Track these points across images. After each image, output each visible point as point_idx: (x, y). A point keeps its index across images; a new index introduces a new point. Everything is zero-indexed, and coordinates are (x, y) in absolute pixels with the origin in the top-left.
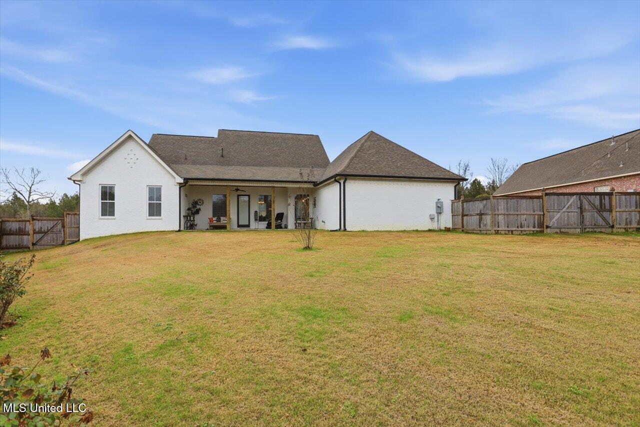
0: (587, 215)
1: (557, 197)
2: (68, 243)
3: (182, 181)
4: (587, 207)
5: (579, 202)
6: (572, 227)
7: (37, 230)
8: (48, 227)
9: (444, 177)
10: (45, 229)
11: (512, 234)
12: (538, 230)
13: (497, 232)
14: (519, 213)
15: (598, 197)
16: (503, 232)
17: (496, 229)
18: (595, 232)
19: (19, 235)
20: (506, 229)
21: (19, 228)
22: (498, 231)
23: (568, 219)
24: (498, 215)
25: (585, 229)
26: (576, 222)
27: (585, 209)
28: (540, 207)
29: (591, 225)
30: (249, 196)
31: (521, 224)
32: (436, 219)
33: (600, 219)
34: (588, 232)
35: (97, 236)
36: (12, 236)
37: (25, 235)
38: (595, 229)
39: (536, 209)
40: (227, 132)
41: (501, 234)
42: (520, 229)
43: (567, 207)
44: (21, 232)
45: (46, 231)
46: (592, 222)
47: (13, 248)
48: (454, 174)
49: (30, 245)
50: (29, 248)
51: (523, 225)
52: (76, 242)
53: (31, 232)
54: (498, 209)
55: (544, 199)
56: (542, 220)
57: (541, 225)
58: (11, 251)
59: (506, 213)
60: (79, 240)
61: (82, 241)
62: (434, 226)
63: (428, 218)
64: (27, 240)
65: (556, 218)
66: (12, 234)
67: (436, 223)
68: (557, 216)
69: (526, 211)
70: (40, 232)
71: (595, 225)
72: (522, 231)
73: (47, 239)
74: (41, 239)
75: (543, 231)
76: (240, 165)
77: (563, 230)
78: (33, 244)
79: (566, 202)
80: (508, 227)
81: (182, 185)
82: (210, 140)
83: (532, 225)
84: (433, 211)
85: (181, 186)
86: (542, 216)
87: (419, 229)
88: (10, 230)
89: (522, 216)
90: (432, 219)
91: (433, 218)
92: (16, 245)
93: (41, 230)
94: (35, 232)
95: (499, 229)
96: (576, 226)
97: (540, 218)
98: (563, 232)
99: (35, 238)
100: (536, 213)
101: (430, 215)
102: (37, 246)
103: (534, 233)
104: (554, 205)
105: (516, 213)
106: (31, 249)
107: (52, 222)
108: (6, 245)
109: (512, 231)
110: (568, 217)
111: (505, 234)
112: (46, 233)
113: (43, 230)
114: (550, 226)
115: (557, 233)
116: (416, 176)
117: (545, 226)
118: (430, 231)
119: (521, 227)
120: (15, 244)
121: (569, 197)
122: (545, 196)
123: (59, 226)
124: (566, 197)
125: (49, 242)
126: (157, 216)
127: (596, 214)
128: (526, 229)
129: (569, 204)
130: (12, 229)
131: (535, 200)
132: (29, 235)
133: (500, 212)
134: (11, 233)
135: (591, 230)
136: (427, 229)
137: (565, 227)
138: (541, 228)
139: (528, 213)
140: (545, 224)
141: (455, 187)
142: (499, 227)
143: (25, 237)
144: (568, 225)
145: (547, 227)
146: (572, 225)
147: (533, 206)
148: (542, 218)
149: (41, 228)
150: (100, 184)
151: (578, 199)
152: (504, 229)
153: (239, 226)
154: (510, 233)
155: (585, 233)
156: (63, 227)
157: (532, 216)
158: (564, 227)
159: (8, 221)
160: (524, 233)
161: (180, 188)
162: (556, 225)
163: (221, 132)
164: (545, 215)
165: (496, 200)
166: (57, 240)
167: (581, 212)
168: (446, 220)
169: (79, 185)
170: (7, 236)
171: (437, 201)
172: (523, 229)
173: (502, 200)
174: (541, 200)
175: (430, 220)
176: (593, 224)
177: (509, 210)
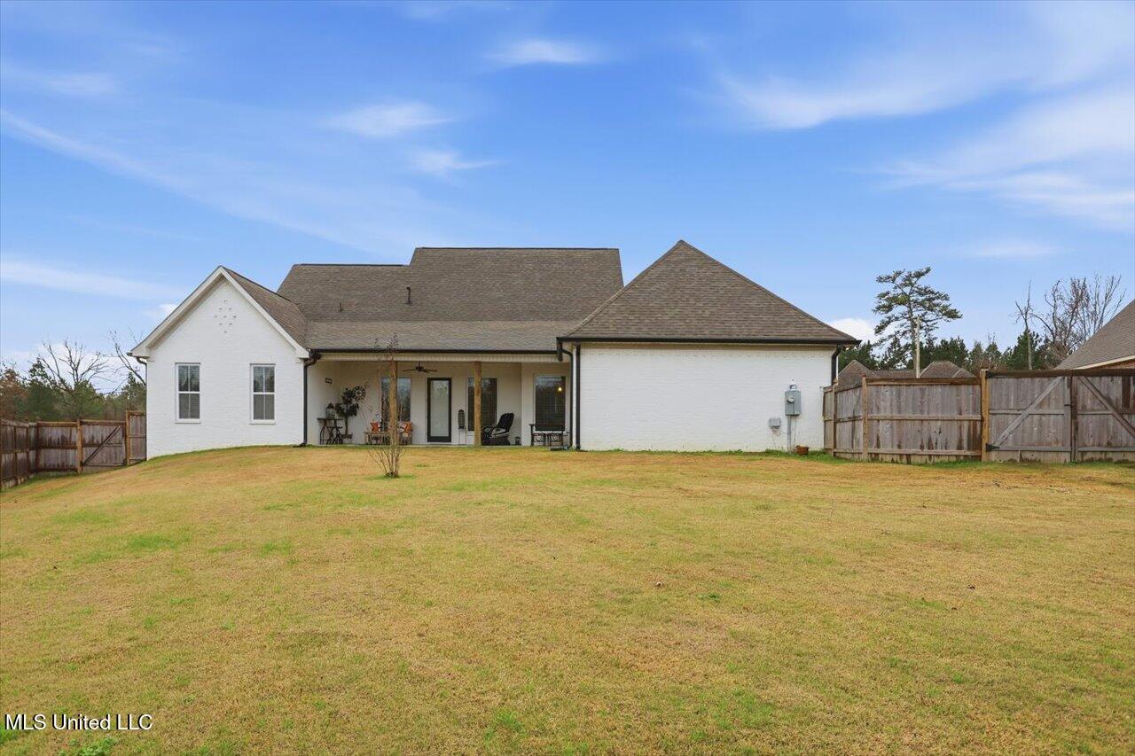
0: (1089, 423)
1: (1015, 380)
2: (131, 463)
3: (306, 355)
4: (1089, 403)
5: (1068, 391)
6: (1048, 448)
7: (87, 441)
8: (102, 437)
9: (804, 338)
10: (98, 439)
11: (909, 463)
12: (968, 453)
13: (875, 458)
14: (925, 416)
15: (1119, 380)
16: (888, 458)
17: (873, 450)
18: (1109, 461)
19: (63, 448)
20: (897, 450)
21: (63, 437)
22: (877, 454)
23: (1040, 432)
24: (878, 421)
25: (1083, 453)
26: (1059, 438)
27: (1084, 407)
28: (974, 404)
29: (1099, 445)
30: (450, 380)
31: (930, 440)
32: (784, 428)
33: (1124, 430)
34: (1091, 461)
35: (172, 453)
36: (53, 451)
37: (72, 449)
38: (1110, 455)
39: (964, 407)
40: (430, 253)
41: (882, 461)
42: (926, 451)
43: (1038, 402)
44: (65, 444)
45: (100, 442)
46: (1100, 437)
47: (53, 470)
48: (832, 329)
49: (78, 466)
50: (75, 470)
51: (934, 442)
52: (142, 461)
53: (79, 444)
54: (878, 409)
55: (983, 385)
56: (979, 432)
57: (976, 441)
58: (52, 474)
59: (896, 415)
60: (145, 459)
61: (151, 460)
62: (781, 443)
63: (765, 426)
64: (73, 457)
65: (1012, 427)
66: (52, 447)
67: (785, 437)
68: (1013, 423)
69: (943, 412)
70: (91, 444)
71: (1109, 444)
72: (930, 456)
73: (101, 456)
74: (93, 455)
75: (980, 456)
76: (437, 320)
77: (1028, 455)
78: (82, 464)
79: (1037, 390)
80: (899, 447)
81: (309, 362)
82: (394, 270)
83: (954, 442)
84: (780, 413)
85: (307, 363)
86: (979, 424)
87: (744, 450)
88: (50, 439)
89: (933, 423)
90: (775, 428)
91: (777, 427)
92: (58, 465)
93: (93, 441)
94: (84, 445)
95: (878, 451)
96: (1060, 446)
97: (975, 427)
98: (1027, 460)
99: (84, 452)
100: (965, 416)
101: (770, 421)
102: (88, 468)
103: (960, 461)
104: (1008, 400)
105: (918, 416)
106: (79, 471)
107: (108, 428)
108: (45, 464)
109: (908, 456)
110: (1041, 425)
111: (893, 461)
112: (99, 446)
113: (95, 441)
114: (996, 445)
115: (1012, 461)
116: (735, 337)
117: (984, 447)
118: (768, 453)
119: (930, 447)
120: (56, 463)
121: (1045, 379)
122: (986, 378)
123: (119, 435)
124: (1037, 380)
125: (105, 460)
126: (267, 418)
127: (1111, 422)
128: (939, 451)
129: (1043, 396)
130: (53, 439)
131: (963, 388)
132: (75, 448)
133: (882, 414)
134: (51, 445)
135: (1098, 456)
136: (763, 450)
137: (1033, 448)
138: (975, 449)
139: (947, 416)
140: (985, 442)
141: (834, 358)
142: (878, 446)
143: (71, 452)
144: (1040, 444)
145: (990, 448)
146: (1049, 444)
147: (959, 402)
148: (979, 429)
149: (93, 438)
150: (176, 363)
151: (1066, 387)
152: (889, 449)
153: (431, 439)
154: (904, 460)
155: (1082, 462)
156: (125, 436)
157: (956, 423)
158: (1029, 448)
159: (47, 426)
160: (936, 460)
161: (306, 368)
162: (1010, 444)
163: (420, 253)
164: (986, 422)
165: (873, 389)
166: (116, 458)
167: (1074, 416)
168: (811, 432)
169: (146, 364)
170: (47, 450)
171: (787, 389)
172: (932, 452)
173: (888, 388)
174: (978, 387)
175: (770, 431)
176: (1105, 443)
177: (903, 409)
